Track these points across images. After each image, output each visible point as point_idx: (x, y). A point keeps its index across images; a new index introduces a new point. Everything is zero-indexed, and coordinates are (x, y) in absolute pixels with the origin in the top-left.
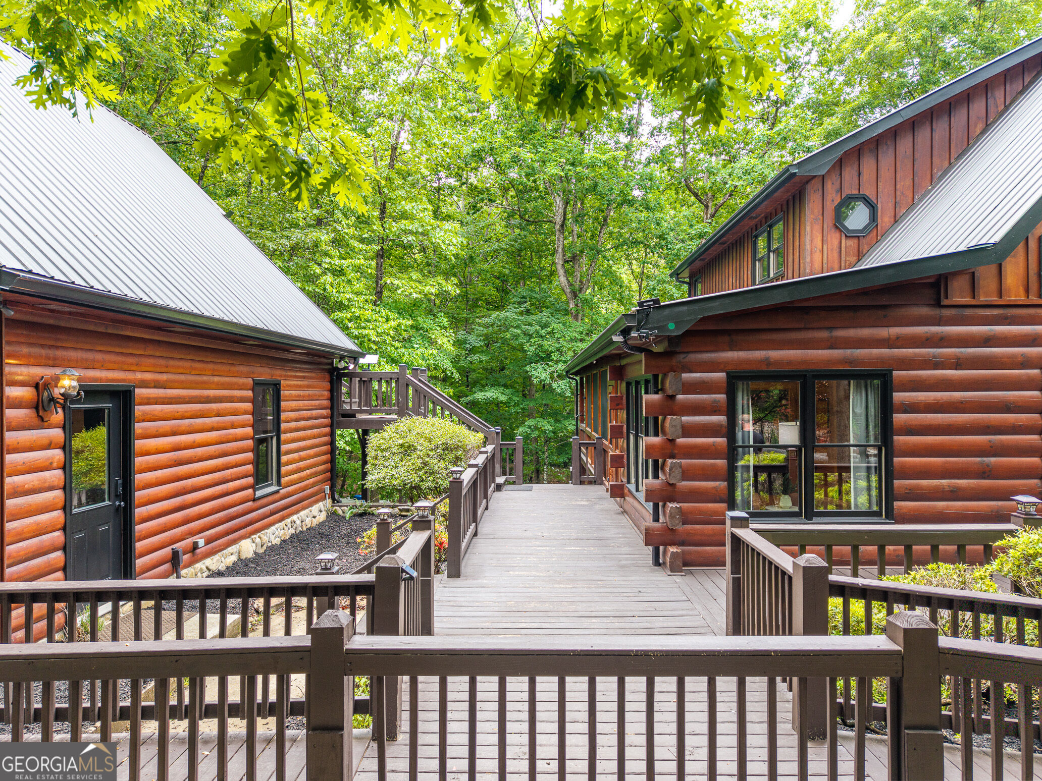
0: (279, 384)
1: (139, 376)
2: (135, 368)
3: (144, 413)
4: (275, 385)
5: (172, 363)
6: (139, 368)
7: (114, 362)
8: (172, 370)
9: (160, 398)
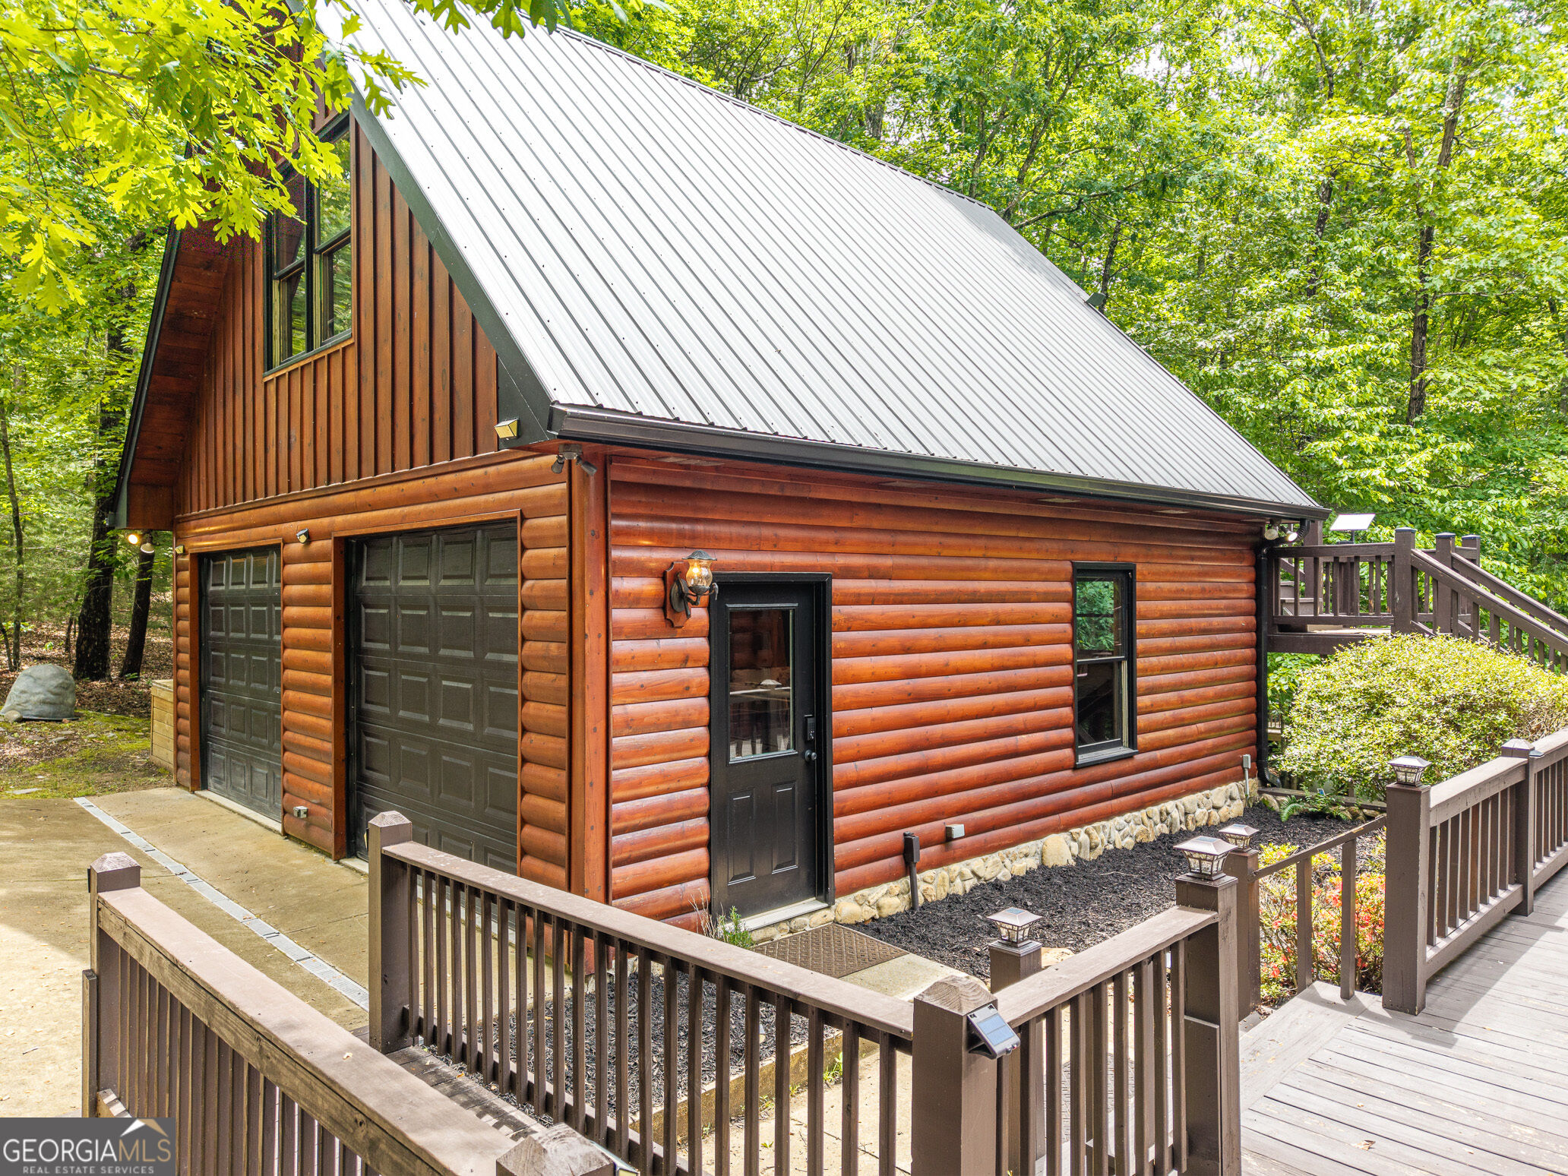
0: (1133, 571)
1: (841, 560)
2: (833, 549)
3: (850, 618)
4: (1125, 572)
5: (902, 538)
6: (841, 549)
7: (796, 540)
8: (903, 550)
9: (880, 594)
